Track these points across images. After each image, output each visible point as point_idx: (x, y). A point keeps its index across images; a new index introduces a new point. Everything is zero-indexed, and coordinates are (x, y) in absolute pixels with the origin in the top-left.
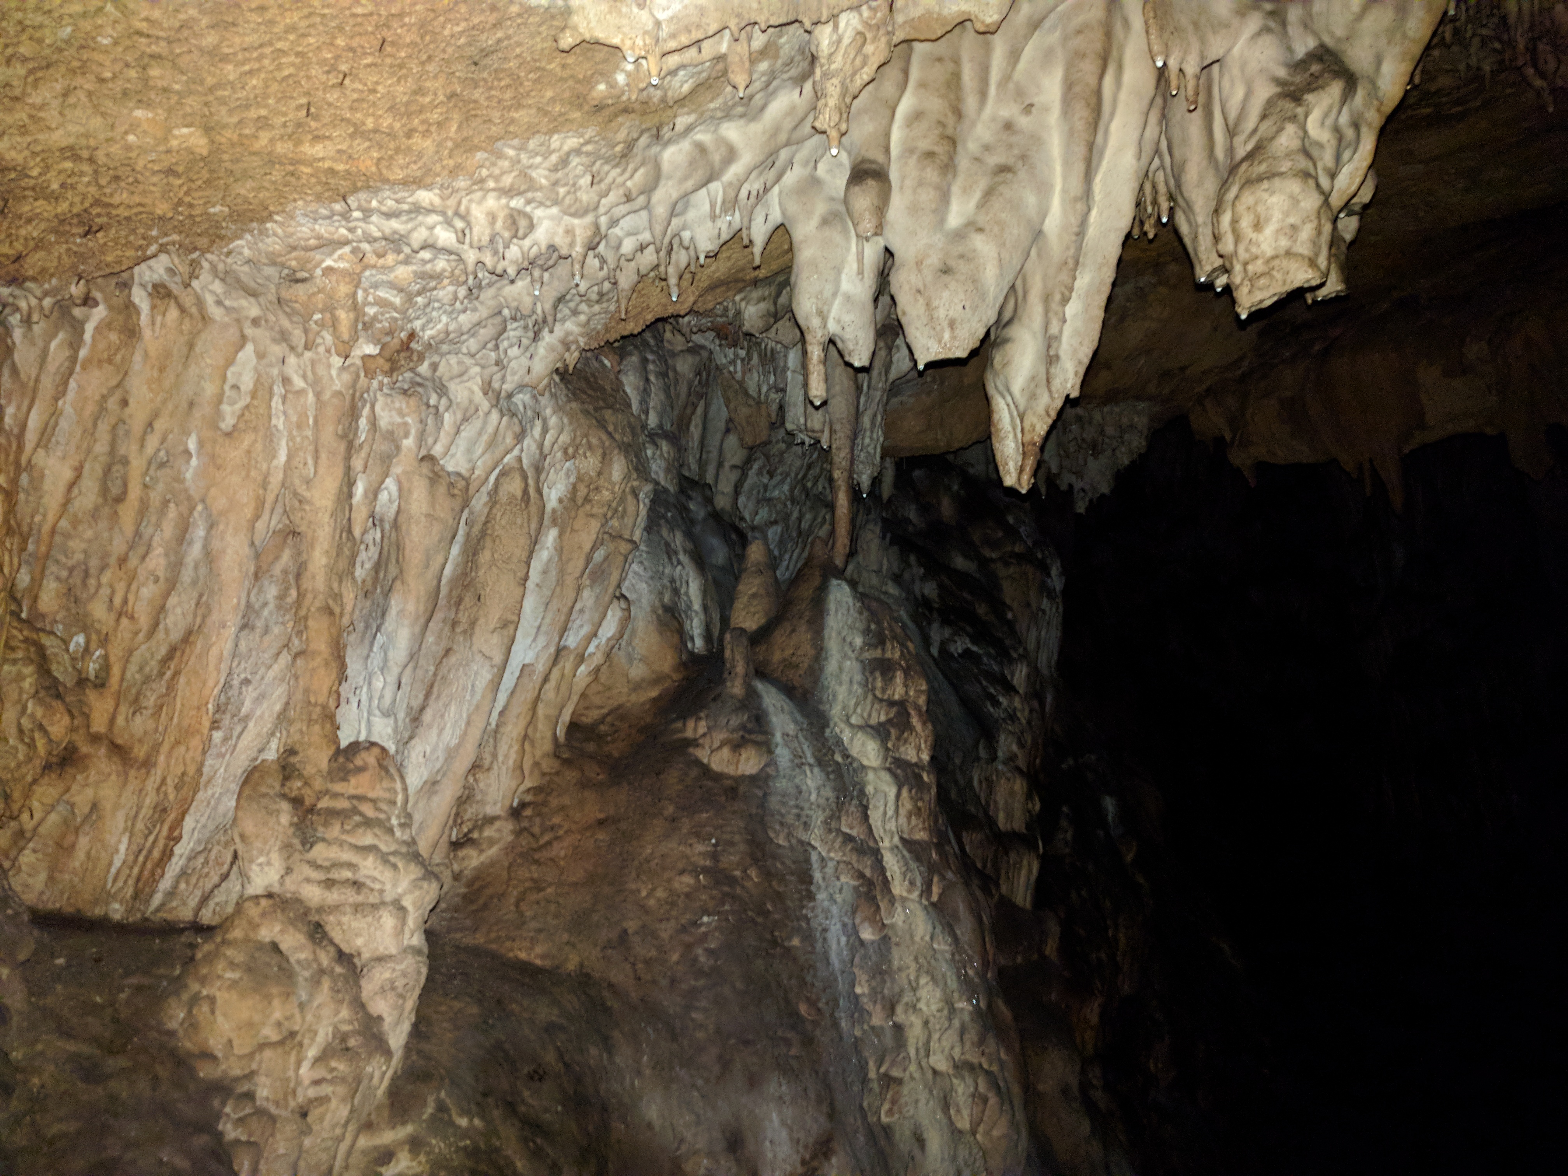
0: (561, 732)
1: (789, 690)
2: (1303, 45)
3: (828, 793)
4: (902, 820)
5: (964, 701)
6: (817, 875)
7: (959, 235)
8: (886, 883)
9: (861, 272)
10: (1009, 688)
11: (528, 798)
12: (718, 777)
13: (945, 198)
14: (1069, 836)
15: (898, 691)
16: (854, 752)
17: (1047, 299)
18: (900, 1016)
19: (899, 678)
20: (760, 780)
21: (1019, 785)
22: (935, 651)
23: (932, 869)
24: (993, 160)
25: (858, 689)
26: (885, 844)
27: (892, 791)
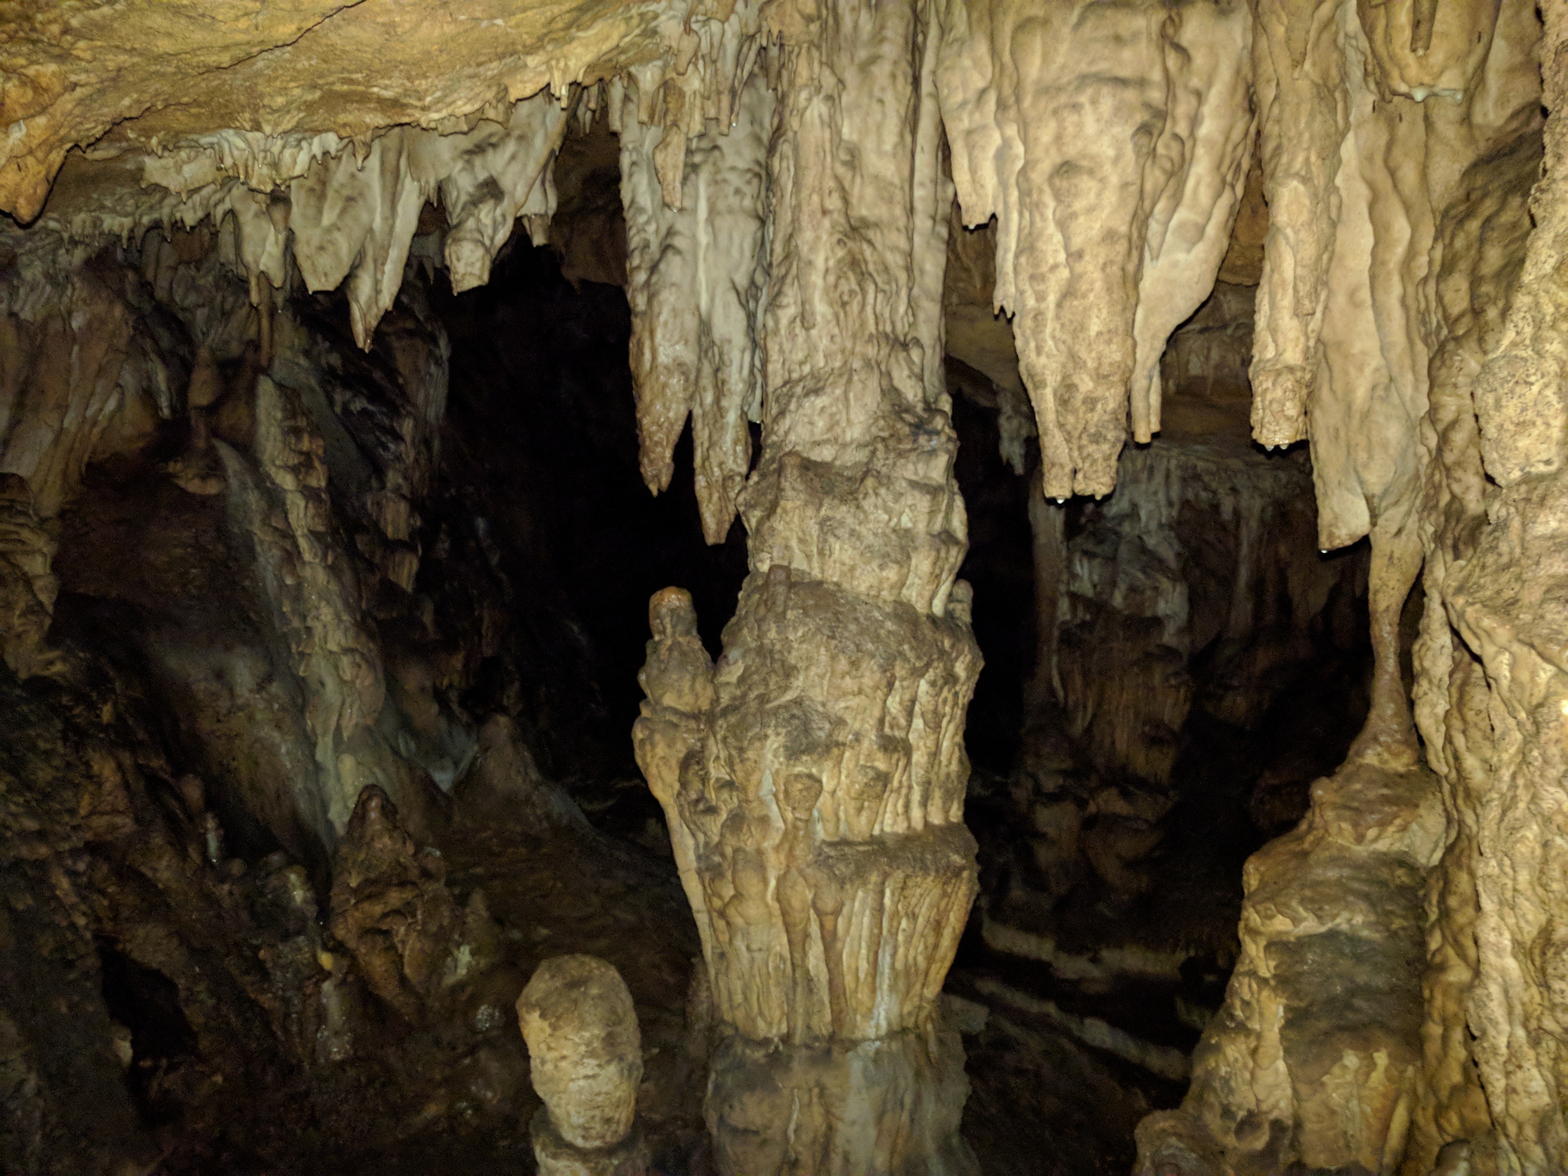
0: (83, 468)
1: (235, 445)
2: (482, 176)
3: (263, 504)
4: (309, 520)
5: (362, 448)
6: (258, 548)
7: (329, 230)
8: (299, 553)
9: (277, 243)
10: (398, 438)
11: (68, 507)
12: (192, 496)
13: (320, 212)
14: (446, 545)
15: (306, 444)
16: (278, 480)
17: (375, 261)
18: (309, 622)
19: (306, 439)
20: (221, 497)
21: (403, 507)
22: (338, 409)
23: (327, 547)
24: (345, 192)
25: (279, 445)
26: (299, 533)
27: (302, 503)
